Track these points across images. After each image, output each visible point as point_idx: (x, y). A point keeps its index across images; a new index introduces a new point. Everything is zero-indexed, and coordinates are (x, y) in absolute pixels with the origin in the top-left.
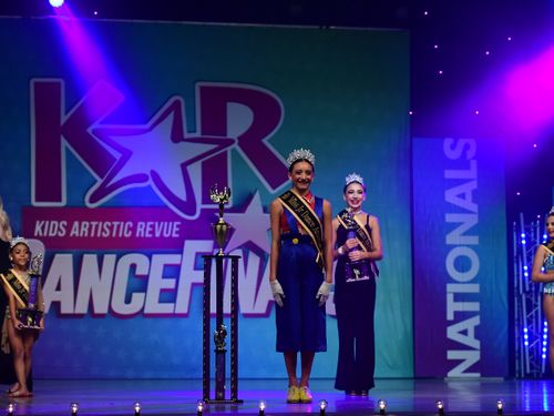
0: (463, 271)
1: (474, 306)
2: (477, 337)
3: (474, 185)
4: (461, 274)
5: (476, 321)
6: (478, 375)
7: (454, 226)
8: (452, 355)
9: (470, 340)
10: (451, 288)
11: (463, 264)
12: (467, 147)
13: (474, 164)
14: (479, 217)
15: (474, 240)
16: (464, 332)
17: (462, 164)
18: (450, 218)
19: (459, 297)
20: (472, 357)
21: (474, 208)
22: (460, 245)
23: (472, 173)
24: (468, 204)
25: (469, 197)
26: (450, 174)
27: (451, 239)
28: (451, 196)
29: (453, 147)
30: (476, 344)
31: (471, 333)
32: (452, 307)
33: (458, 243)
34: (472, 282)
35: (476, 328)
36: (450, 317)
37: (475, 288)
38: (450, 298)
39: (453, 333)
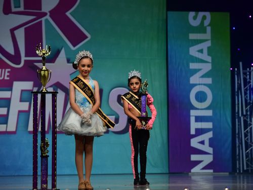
0: (201, 102)
1: (209, 125)
2: (210, 145)
3: (209, 44)
4: (200, 103)
5: (210, 135)
6: (211, 171)
7: (195, 71)
8: (194, 158)
9: (206, 148)
10: (193, 113)
11: (201, 97)
12: (204, 18)
13: (209, 29)
14: (212, 65)
15: (209, 81)
16: (202, 143)
17: (201, 29)
18: (193, 66)
19: (198, 119)
20: (208, 159)
21: (209, 59)
22: (199, 84)
23: (208, 35)
24: (205, 56)
25: (205, 51)
26: (192, 36)
27: (193, 80)
28: (193, 51)
29: (195, 18)
30: (210, 150)
31: (207, 143)
32: (194, 126)
33: (198, 83)
34: (208, 108)
35: (210, 139)
36: (193, 132)
37: (209, 113)
38: (192, 119)
39: (194, 143)
